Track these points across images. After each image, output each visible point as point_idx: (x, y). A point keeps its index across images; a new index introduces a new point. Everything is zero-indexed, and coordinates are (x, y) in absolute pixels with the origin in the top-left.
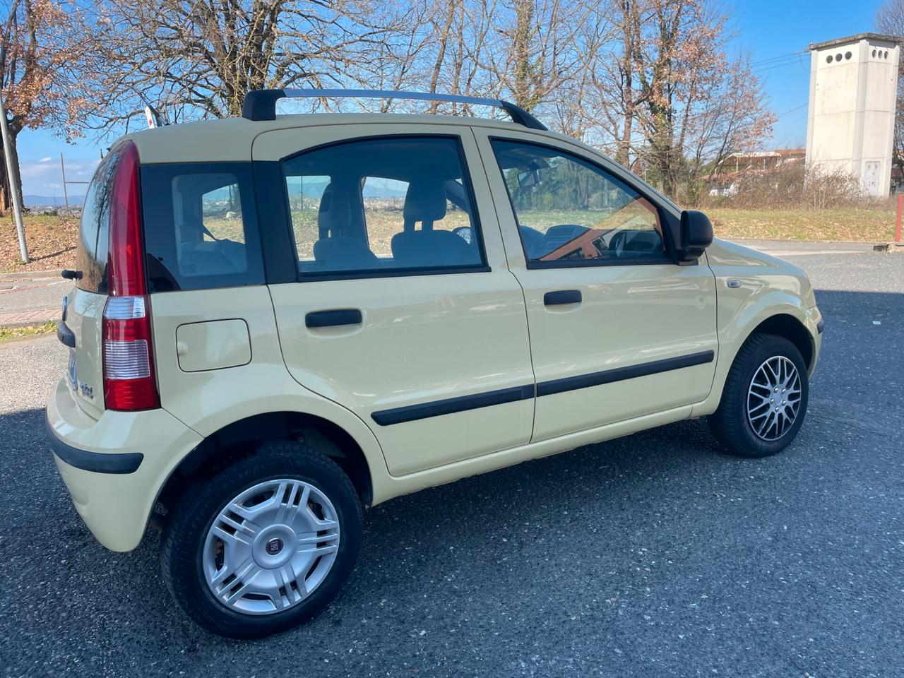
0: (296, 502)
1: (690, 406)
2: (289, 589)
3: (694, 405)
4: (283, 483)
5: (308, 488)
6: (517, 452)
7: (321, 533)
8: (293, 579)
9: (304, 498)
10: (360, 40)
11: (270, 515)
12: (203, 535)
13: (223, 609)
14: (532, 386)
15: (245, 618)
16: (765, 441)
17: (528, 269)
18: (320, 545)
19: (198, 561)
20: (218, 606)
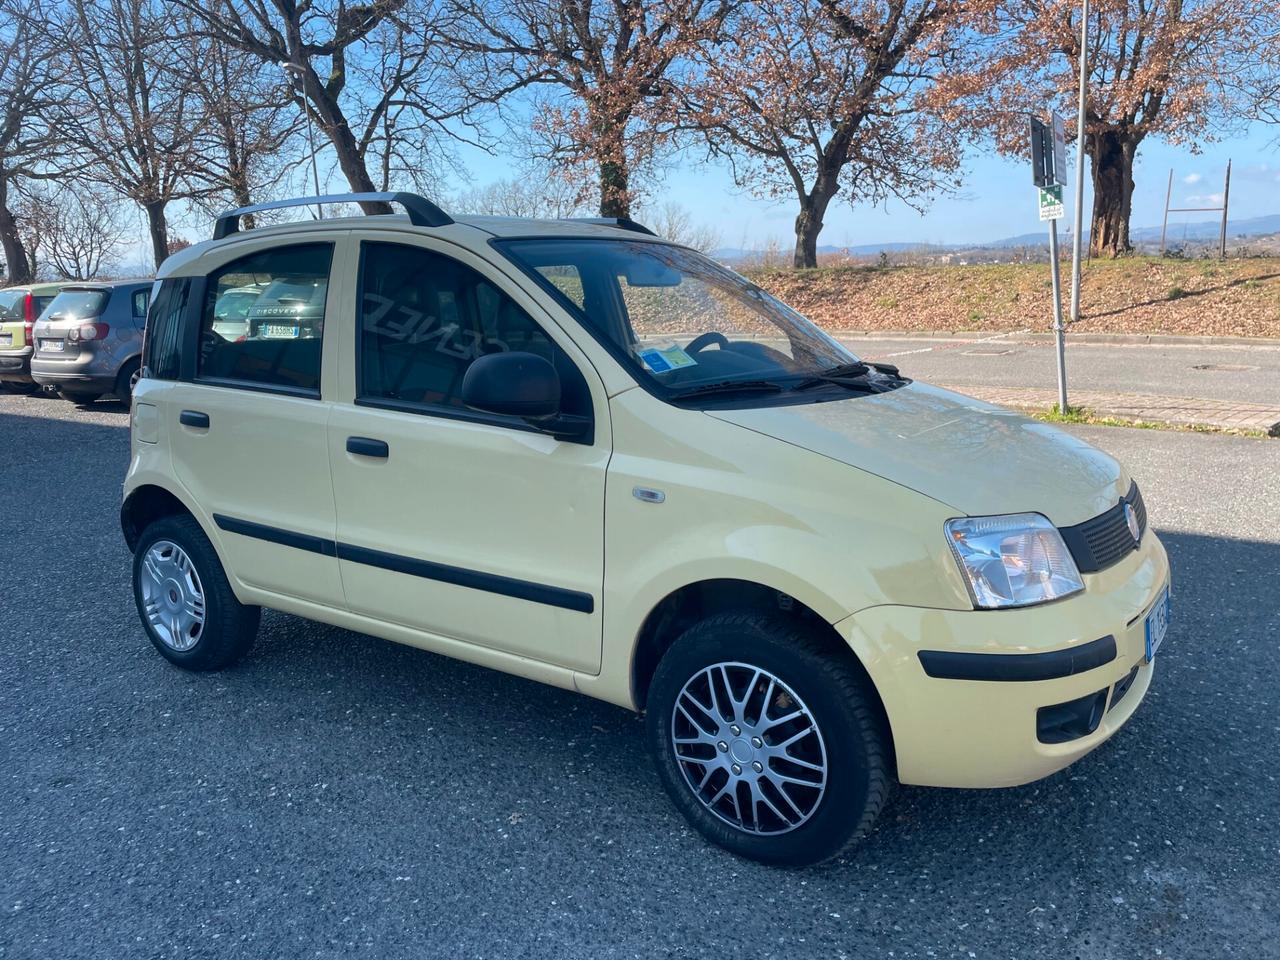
3: (577, 674)
11: (169, 569)
14: (332, 543)
16: (712, 814)
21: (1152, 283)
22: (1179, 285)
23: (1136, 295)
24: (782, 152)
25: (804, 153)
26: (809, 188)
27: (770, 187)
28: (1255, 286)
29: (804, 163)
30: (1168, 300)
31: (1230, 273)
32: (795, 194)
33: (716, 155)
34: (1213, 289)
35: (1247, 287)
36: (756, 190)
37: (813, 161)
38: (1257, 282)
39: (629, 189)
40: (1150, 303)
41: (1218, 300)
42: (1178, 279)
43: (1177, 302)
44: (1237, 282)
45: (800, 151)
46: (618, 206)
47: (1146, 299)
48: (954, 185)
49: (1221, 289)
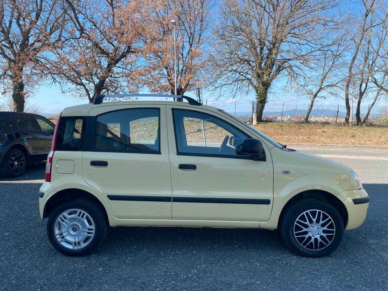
0: (82, 217)
1: (259, 222)
2: (77, 244)
3: (260, 222)
4: (79, 211)
5: (86, 214)
6: (166, 221)
7: (89, 229)
8: (79, 241)
9: (85, 217)
10: (318, 50)
11: (74, 219)
12: (55, 220)
13: (58, 243)
14: (170, 198)
15: (64, 248)
16: (306, 249)
17: (177, 155)
18: (88, 233)
19: (53, 226)
20: (56, 241)
21: (193, 127)
22: (199, 128)
23: (190, 131)
24: (82, 84)
25: (89, 85)
26: (91, 96)
27: (78, 95)
28: (216, 129)
29: (90, 89)
30: (197, 132)
31: (209, 125)
32: (87, 97)
33: (55, 82)
34: (206, 129)
35: (214, 129)
36: (73, 95)
37: (93, 88)
38: (216, 128)
39: (24, 91)
40: (194, 132)
41: (208, 132)
42: (198, 127)
43: (199, 132)
44: (211, 128)
45: (88, 85)
46: (20, 96)
47: (192, 131)
48: (135, 99)
49: (208, 129)
